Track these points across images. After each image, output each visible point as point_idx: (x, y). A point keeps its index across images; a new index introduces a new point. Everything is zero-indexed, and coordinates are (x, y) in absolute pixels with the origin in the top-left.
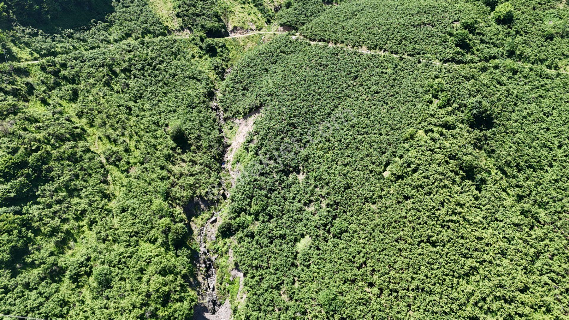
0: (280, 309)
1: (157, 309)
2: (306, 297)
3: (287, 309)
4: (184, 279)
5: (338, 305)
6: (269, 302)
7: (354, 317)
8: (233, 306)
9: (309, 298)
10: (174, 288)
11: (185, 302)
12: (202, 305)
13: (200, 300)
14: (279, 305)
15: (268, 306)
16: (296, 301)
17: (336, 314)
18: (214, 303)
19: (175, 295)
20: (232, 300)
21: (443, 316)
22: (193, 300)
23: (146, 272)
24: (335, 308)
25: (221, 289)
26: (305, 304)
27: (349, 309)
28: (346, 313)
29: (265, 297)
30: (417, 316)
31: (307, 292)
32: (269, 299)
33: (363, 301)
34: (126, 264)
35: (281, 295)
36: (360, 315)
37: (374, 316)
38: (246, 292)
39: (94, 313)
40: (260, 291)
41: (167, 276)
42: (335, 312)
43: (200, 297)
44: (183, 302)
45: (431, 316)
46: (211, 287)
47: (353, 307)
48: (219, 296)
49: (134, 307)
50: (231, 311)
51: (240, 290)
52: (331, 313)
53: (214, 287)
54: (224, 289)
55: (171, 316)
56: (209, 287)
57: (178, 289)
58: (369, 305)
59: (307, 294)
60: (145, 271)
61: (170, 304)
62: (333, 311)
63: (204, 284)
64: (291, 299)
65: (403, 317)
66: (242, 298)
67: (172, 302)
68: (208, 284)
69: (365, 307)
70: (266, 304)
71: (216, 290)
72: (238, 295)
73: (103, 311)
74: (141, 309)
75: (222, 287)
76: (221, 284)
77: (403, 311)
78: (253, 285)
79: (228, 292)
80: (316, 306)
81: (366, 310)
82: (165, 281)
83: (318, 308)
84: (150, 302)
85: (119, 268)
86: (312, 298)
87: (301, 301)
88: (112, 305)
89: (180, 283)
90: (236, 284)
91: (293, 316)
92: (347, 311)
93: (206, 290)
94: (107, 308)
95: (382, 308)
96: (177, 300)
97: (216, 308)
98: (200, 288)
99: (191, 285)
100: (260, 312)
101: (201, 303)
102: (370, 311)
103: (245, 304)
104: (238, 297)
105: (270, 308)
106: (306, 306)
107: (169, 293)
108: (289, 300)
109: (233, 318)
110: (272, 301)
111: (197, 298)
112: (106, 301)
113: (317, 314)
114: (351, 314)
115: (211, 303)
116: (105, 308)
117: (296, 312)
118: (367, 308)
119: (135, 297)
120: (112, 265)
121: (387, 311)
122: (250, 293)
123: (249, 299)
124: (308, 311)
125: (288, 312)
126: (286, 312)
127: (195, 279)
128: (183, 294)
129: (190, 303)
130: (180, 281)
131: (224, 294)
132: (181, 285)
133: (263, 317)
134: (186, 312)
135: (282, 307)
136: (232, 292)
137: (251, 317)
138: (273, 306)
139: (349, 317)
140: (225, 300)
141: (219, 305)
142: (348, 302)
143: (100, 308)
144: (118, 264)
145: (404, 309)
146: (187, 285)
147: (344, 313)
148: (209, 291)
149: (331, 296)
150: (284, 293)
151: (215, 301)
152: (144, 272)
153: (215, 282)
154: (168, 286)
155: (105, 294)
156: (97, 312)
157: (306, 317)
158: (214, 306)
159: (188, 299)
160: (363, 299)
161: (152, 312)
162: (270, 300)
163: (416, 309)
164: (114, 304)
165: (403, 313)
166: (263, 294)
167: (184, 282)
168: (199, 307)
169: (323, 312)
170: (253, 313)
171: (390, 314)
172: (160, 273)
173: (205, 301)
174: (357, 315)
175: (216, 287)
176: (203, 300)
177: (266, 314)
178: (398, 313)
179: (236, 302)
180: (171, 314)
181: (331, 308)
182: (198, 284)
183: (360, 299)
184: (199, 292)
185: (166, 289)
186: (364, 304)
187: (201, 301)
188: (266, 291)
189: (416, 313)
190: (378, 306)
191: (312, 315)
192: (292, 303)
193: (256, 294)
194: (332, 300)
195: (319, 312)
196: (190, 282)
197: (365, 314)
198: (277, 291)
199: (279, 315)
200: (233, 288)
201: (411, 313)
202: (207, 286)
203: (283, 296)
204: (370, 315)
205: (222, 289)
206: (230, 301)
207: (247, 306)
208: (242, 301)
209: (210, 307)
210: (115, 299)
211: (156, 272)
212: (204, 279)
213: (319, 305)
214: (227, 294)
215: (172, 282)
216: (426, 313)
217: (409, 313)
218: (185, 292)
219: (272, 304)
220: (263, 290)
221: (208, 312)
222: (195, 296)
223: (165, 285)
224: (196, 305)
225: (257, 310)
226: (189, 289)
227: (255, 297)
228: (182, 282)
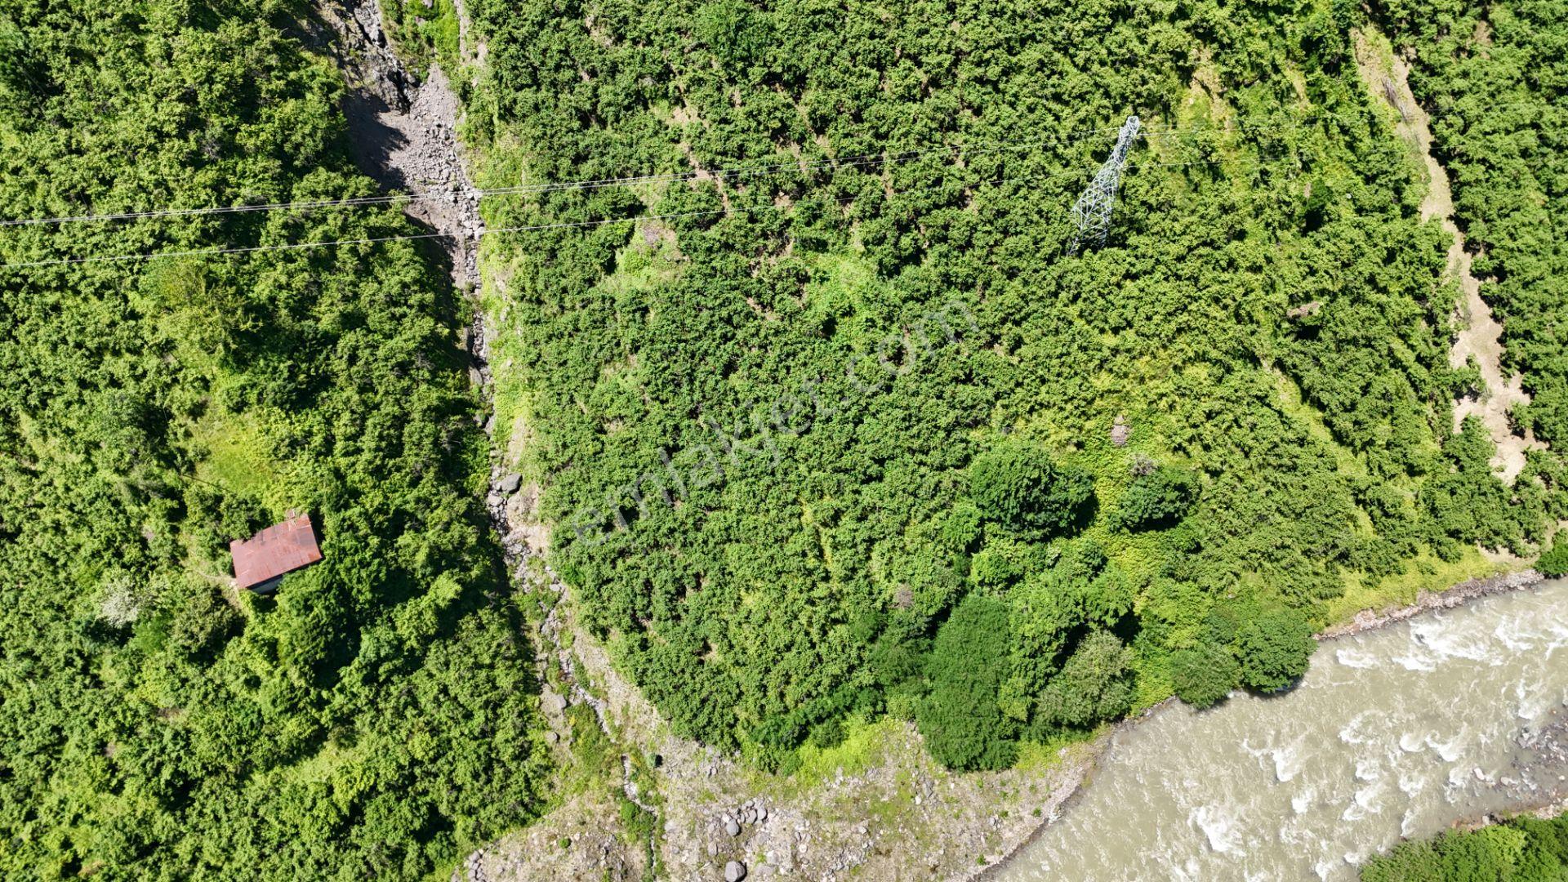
0: (593, 73)
1: (231, 131)
2: (661, 27)
3: (614, 70)
4: (279, 27)
5: (754, 39)
6: (557, 57)
7: (803, 67)
8: (458, 83)
9: (669, 30)
10: (259, 61)
11: (309, 96)
12: (365, 95)
13: (352, 80)
14: (589, 61)
15: (558, 68)
16: (635, 42)
17: (752, 65)
18: (398, 80)
19: (269, 81)
20: (447, 64)
21: (1039, 20)
22: (330, 88)
23: (148, 26)
24: (749, 50)
25: (403, 36)
26: (662, 48)
27: (788, 45)
28: (779, 61)
29: (543, 46)
30: (971, 36)
31: (661, 13)
32: (554, 47)
33: (824, 18)
34: (69, 9)
35: (588, 32)
36: (817, 59)
37: (858, 54)
38: (482, 36)
39: (43, 171)
40: (524, 30)
41: (221, 28)
42: (748, 60)
43: (348, 71)
44: (303, 97)
45: (1010, 28)
46: (374, 35)
47: (798, 38)
48: (407, 58)
49: (161, 136)
50: (453, 99)
51: (463, 32)
52: (740, 65)
53: (381, 34)
54: (416, 36)
55: (283, 142)
56: (366, 36)
57: (274, 63)
58: (843, 25)
59: (663, 17)
60: (144, 22)
61: (264, 111)
62: (742, 59)
63: (348, 29)
64: (620, 39)
65: (935, 41)
66: (476, 55)
67: (270, 104)
68: (361, 27)
69: (830, 33)
70: (551, 64)
71: (390, 42)
72: (462, 48)
73: (70, 161)
74: (186, 140)
75: (407, 29)
76: (400, 21)
77: (935, 25)
78: (499, 14)
79: (430, 41)
80: (694, 49)
81: (834, 42)
82: (220, 43)
83: (699, 56)
84: (202, 115)
85: (55, 26)
86: (678, 30)
87: (650, 43)
88: (88, 140)
89: (273, 43)
90: (448, 16)
91: (634, 87)
92: (782, 54)
93: (362, 47)
94: (80, 152)
95: (879, 29)
96: (284, 96)
97: (409, 93)
98: (339, 44)
99: (308, 41)
100: (539, 90)
101: (360, 89)
102: (844, 41)
103: (490, 71)
104: (463, 54)
105: (567, 74)
106: (665, 55)
107: (248, 77)
108: (615, 43)
109: (465, 114)
110: (566, 52)
111: (340, 77)
112: (64, 132)
113: (701, 74)
114: (794, 61)
115: (388, 83)
116: (71, 152)
117: (641, 76)
118: (837, 34)
119: (147, 107)
120: (26, 18)
121: (892, 33)
122: (497, 37)
123: (498, 56)
124: (674, 67)
125: (618, 76)
126: (613, 77)
127: (315, 18)
128: (293, 75)
129: (326, 95)
130: (268, 36)
131: (420, 50)
132: (277, 48)
133: (552, 102)
134: (323, 125)
135: (598, 65)
136: (441, 42)
137: (518, 107)
138: (573, 67)
139: (789, 68)
140: (427, 67)
141: (417, 84)
142: (782, 27)
143: (57, 156)
144: (44, 14)
145: (939, 19)
146: (297, 45)
147: (775, 60)
148: (372, 50)
149: (734, 19)
150: (595, 23)
151: (398, 73)
152: (142, 27)
153: (379, 17)
154: (237, 58)
155: (49, 114)
156: (53, 166)
157: (671, 85)
158: (400, 90)
159: (315, 85)
160: (822, 11)
161: (219, 141)
162: (560, 51)
163: (970, 14)
164: (94, 138)
165: (933, 31)
166: (533, 35)
167: (283, 37)
168: (359, 102)
169: (716, 66)
170: (520, 95)
171: (901, 42)
172: (194, 23)
173: (367, 81)
174: (811, 60)
175: (387, 34)
176: (361, 79)
177: (556, 93)
178: (922, 33)
179: (462, 68)
180: (279, 138)
181: (738, 53)
182: (332, 34)
183: (815, 12)
184: (339, 57)
185: (235, 67)
186: (827, 25)
187: (357, 84)
188: (542, 25)
189: (969, 25)
190: (867, 25)
191: (686, 77)
192: (624, 50)
193: (515, 40)
194: (739, 28)
195: (703, 68)
196: (300, 32)
197: (833, 54)
198: (574, 22)
199: (595, 89)
200: (440, 30)
201: (955, 26)
202: (360, 36)
203: (595, 33)
204: (844, 53)
205: (409, 36)
206: (443, 69)
207: (497, 76)
208: (479, 63)
209: (391, 95)
210: (90, 121)
211: (181, 20)
212: (342, 15)
213: (701, 45)
214: (427, 50)
215: (243, 42)
216: (996, 20)
217: (951, 28)
218: (297, 69)
219: (569, 63)
220: (533, 23)
221: (387, 110)
222: (334, 72)
223: (225, 56)
224: (344, 98)
225: (529, 86)
226: (308, 55)
227: (513, 49)
228: (276, 38)
